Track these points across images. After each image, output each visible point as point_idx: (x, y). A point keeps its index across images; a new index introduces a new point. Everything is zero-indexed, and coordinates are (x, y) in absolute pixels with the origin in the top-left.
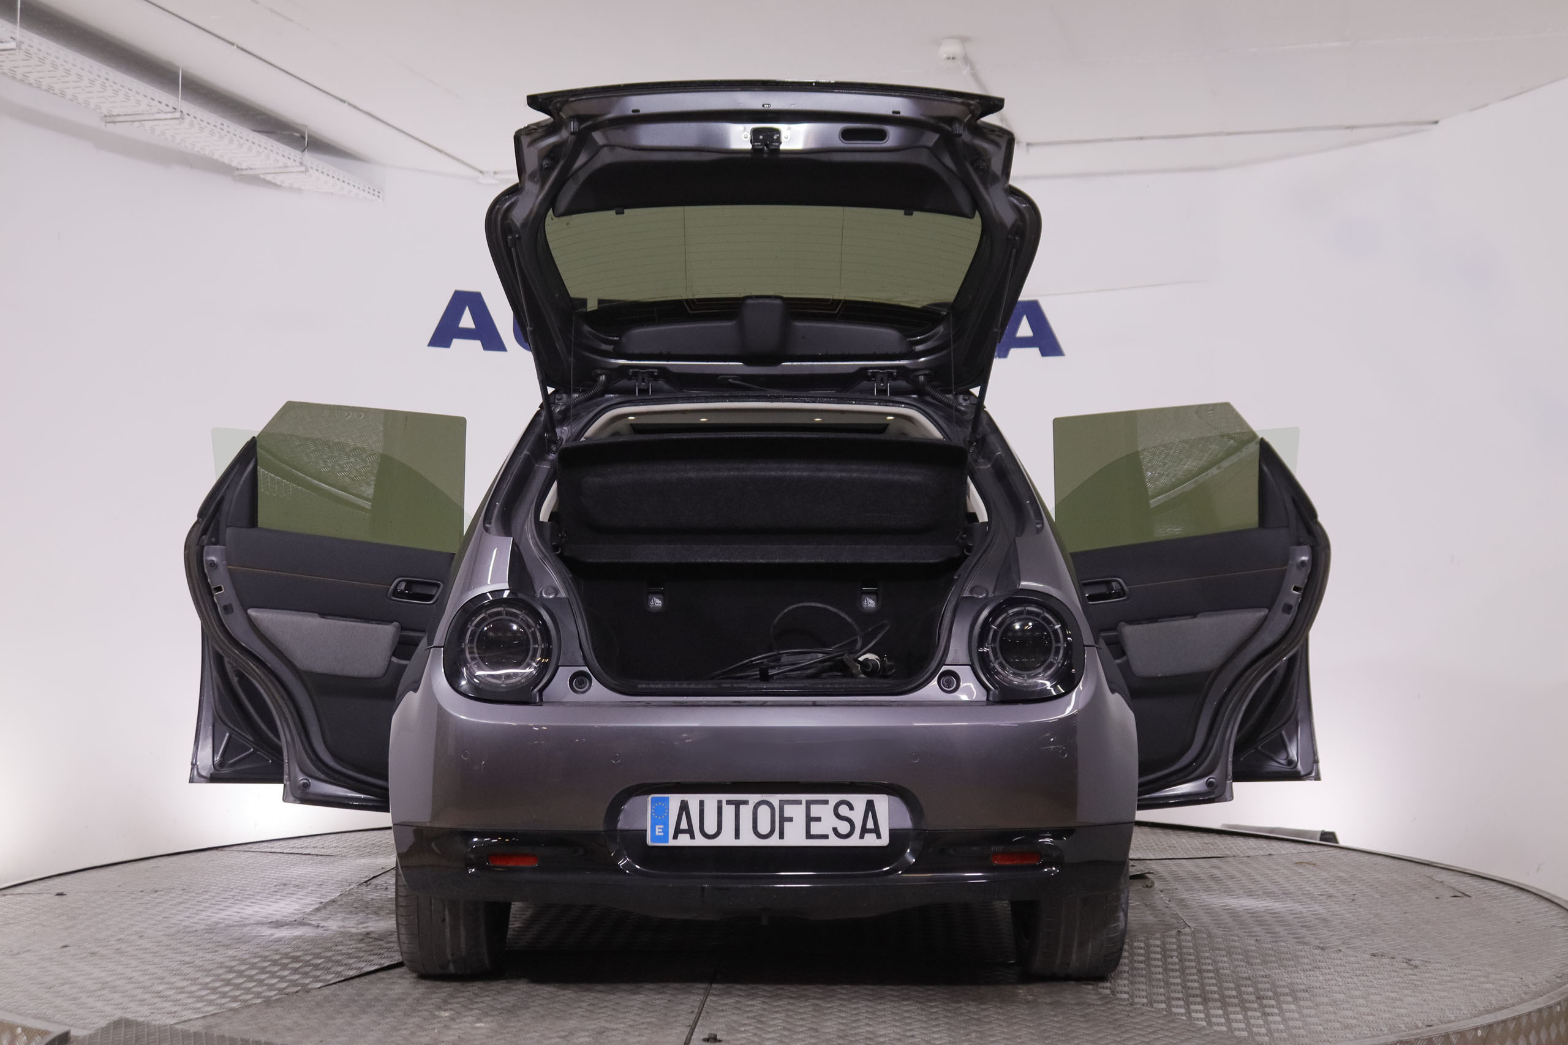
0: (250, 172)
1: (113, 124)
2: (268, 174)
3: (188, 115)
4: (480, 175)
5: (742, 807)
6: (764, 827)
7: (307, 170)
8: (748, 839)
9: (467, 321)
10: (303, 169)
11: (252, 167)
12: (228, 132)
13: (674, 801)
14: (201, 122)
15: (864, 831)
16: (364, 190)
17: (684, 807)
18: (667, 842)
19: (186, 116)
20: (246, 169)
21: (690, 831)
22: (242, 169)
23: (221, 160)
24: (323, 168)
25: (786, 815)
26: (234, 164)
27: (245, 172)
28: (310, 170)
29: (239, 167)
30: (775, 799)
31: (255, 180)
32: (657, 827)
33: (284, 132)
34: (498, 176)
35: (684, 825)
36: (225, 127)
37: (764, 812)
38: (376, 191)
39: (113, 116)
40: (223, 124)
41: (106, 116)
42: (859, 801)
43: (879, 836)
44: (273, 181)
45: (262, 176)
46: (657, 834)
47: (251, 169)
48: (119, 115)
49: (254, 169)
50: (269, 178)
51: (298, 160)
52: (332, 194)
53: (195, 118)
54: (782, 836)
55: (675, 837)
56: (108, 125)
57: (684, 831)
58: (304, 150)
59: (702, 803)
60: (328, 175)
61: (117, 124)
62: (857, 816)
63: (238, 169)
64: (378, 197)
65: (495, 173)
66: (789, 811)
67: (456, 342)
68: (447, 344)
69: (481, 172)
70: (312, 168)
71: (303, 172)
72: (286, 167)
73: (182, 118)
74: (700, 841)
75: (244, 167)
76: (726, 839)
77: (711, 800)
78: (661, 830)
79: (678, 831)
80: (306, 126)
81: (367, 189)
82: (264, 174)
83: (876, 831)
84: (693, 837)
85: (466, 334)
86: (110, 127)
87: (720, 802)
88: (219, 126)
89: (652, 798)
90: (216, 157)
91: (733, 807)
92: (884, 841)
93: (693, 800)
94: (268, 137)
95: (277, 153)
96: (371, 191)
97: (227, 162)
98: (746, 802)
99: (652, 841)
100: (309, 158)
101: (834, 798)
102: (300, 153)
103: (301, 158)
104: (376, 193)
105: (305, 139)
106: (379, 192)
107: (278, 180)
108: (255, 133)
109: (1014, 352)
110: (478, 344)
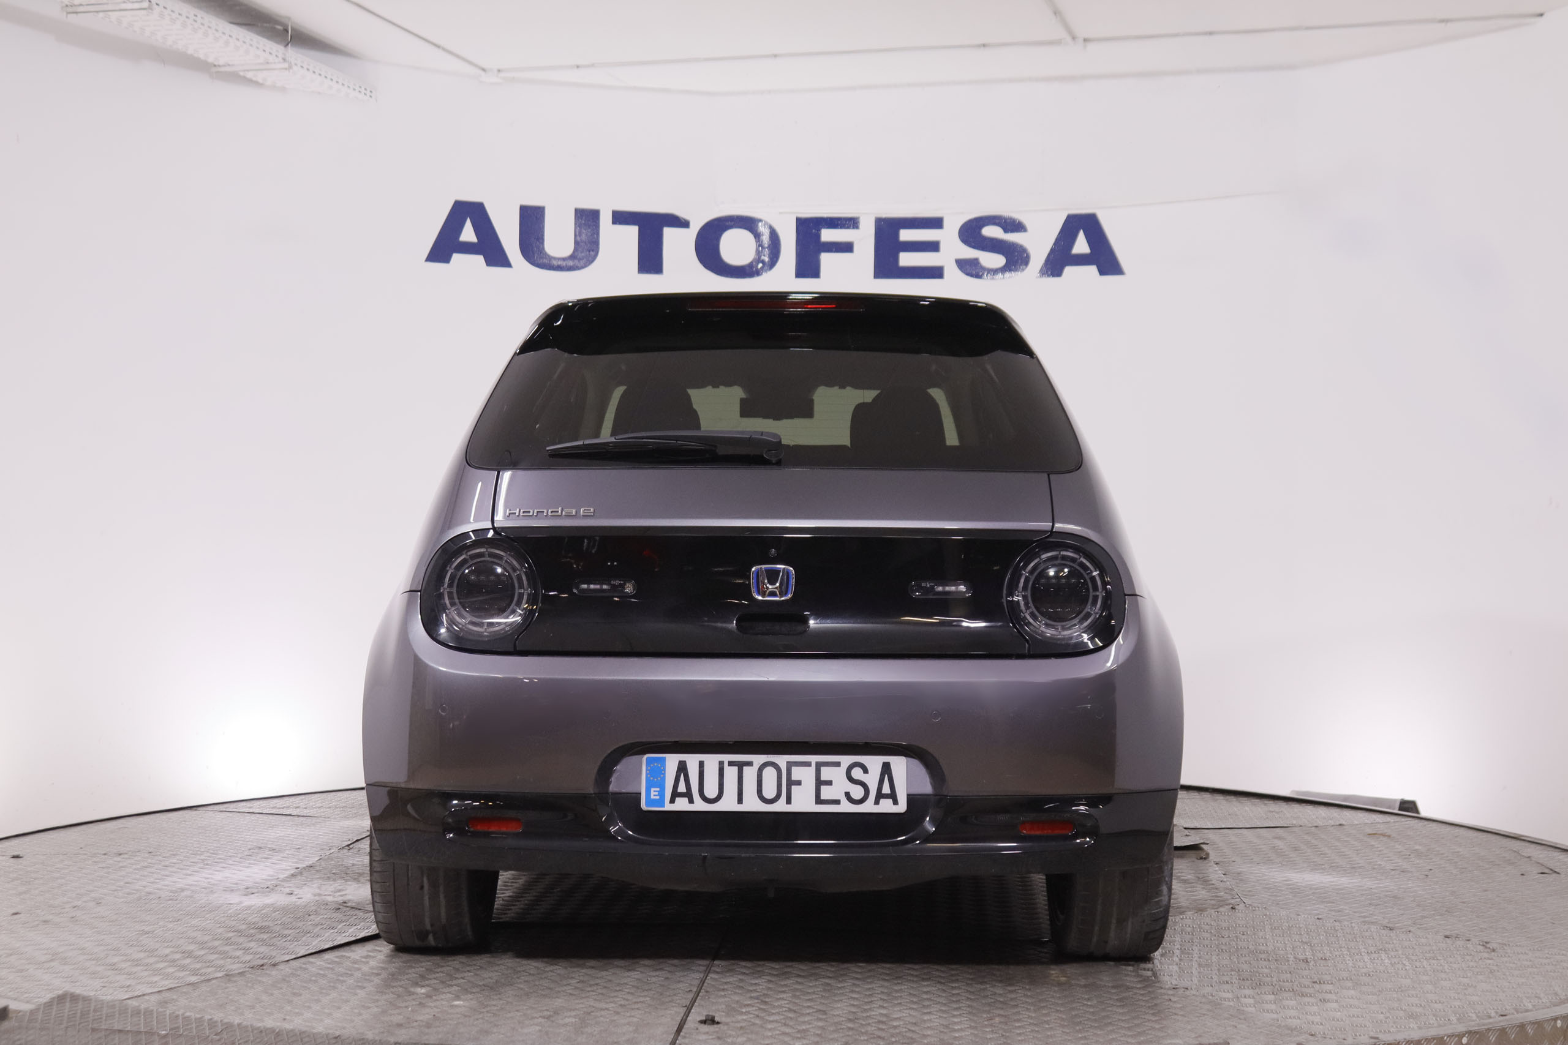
0: (227, 69)
1: (75, 15)
2: (248, 71)
3: (157, 4)
4: (482, 73)
5: (745, 769)
6: (769, 791)
7: (290, 67)
8: (752, 804)
9: (468, 234)
10: (286, 65)
11: (230, 63)
12: (202, 24)
13: (672, 761)
14: (171, 13)
15: (880, 796)
16: (354, 90)
17: (682, 768)
18: (664, 807)
19: (156, 7)
20: (224, 66)
21: (688, 795)
22: (219, 66)
23: (196, 55)
24: (309, 65)
25: (794, 778)
26: (210, 60)
27: (222, 69)
28: (295, 68)
29: (216, 63)
30: (782, 760)
31: (234, 77)
32: (653, 789)
33: (265, 25)
34: (502, 75)
35: (682, 788)
36: (199, 19)
37: (770, 774)
38: (369, 90)
39: (75, 6)
40: (196, 16)
41: (67, 6)
42: (874, 763)
43: (895, 802)
44: (254, 79)
45: (242, 74)
46: (652, 797)
47: (229, 65)
48: (81, 5)
49: (233, 65)
50: (249, 75)
51: (280, 55)
52: (319, 93)
53: (165, 8)
54: (789, 801)
55: (672, 801)
56: (69, 15)
57: (682, 795)
58: (287, 45)
59: (701, 764)
60: (314, 72)
61: (79, 14)
62: (872, 780)
63: (215, 66)
64: (371, 96)
65: (499, 71)
66: (797, 773)
67: (456, 257)
68: (446, 259)
69: (484, 70)
70: (296, 64)
71: (286, 69)
72: (268, 63)
73: (150, 8)
74: (699, 806)
75: (221, 62)
76: (728, 804)
77: (712, 761)
78: (657, 793)
79: (675, 795)
80: (289, 18)
81: (358, 89)
82: (244, 71)
83: (893, 796)
84: (691, 801)
85: (467, 248)
86: (72, 18)
87: (721, 763)
88: (192, 17)
89: (647, 759)
90: (190, 52)
91: (735, 769)
92: (902, 807)
93: (692, 761)
94: (248, 30)
95: (257, 47)
96: (363, 91)
97: (202, 57)
98: (750, 764)
99: (647, 805)
100: (294, 54)
101: (846, 760)
102: (282, 48)
103: (284, 54)
104: (368, 93)
105: (288, 32)
106: (371, 92)
107: (259, 77)
108: (232, 25)
109: (1069, 270)
110: (480, 259)
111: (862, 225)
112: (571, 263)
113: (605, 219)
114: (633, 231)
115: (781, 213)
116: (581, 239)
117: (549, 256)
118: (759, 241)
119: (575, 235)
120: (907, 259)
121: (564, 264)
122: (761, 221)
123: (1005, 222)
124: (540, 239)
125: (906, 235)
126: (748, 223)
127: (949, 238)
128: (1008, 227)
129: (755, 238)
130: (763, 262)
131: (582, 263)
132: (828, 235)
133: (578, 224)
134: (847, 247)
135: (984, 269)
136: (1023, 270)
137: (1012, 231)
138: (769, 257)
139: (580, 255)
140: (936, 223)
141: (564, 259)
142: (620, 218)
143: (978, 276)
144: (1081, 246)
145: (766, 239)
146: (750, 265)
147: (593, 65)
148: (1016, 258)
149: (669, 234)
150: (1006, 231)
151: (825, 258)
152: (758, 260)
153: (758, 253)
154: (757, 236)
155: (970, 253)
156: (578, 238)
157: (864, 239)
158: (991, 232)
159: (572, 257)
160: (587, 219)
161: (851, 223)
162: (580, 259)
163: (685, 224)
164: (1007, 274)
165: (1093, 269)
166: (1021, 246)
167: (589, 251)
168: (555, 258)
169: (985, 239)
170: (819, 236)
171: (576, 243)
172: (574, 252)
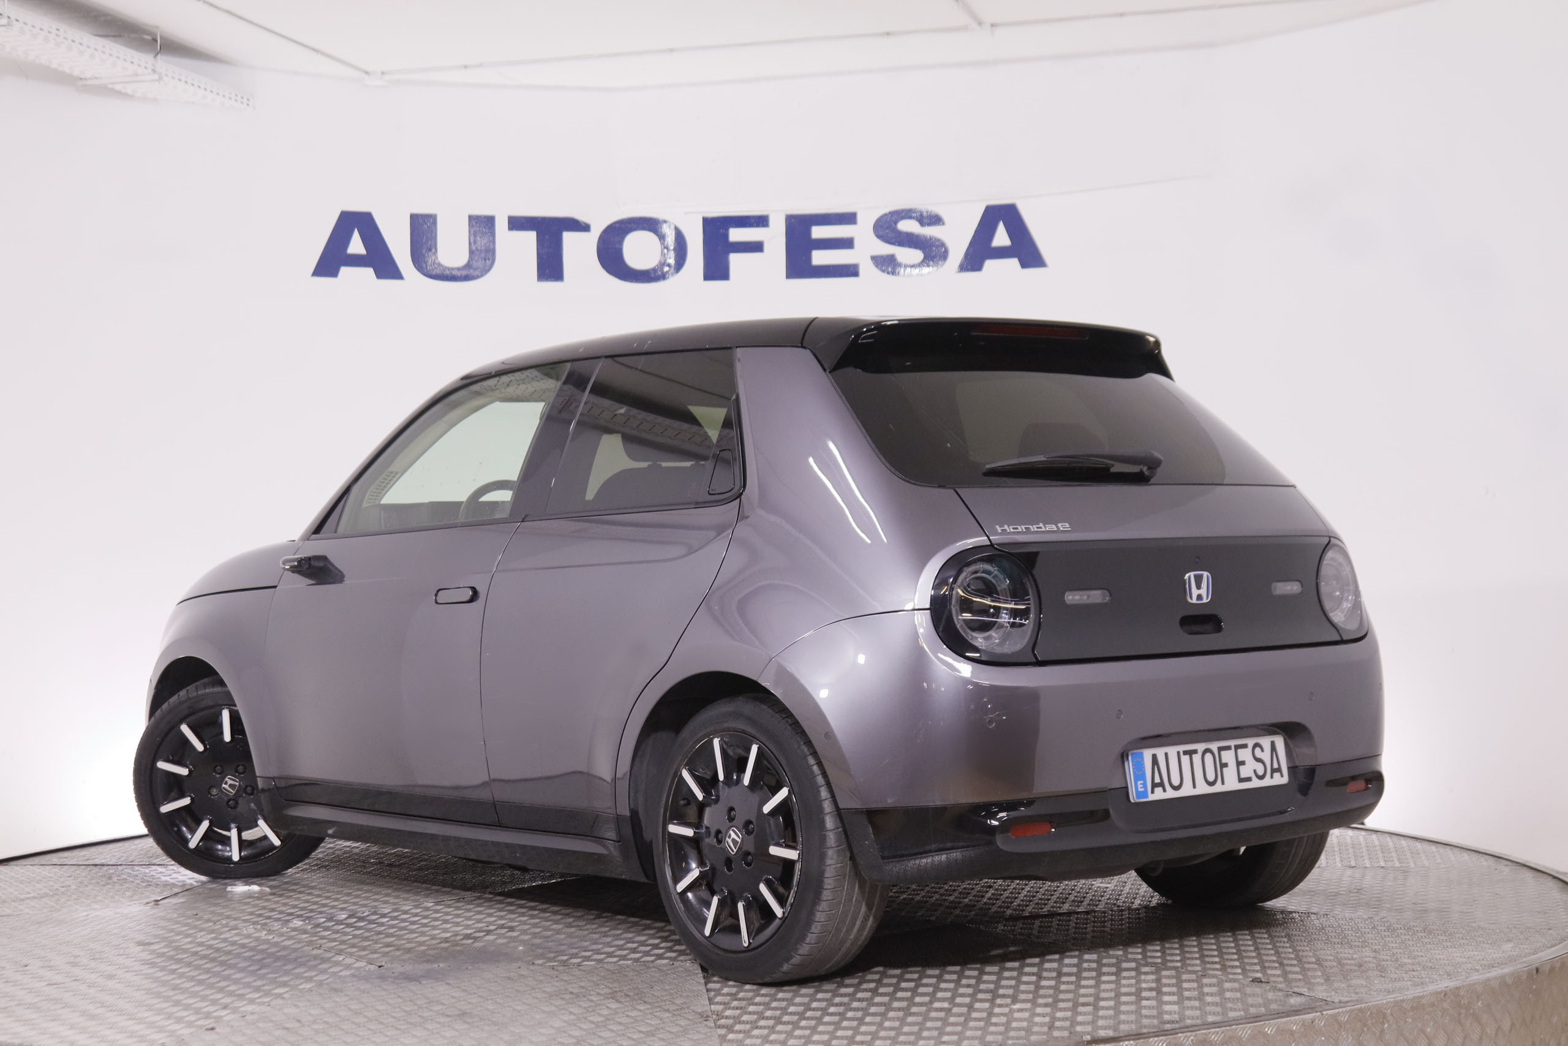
0: (95, 82)
2: (117, 83)
3: (17, 20)
4: (365, 76)
7: (160, 79)
9: (356, 246)
10: (156, 77)
11: (98, 75)
12: (66, 39)
16: (230, 98)
19: (15, 22)
20: (92, 79)
22: (86, 79)
23: (60, 69)
24: (180, 74)
26: (76, 73)
27: (89, 82)
28: (165, 78)
29: (82, 77)
31: (102, 90)
33: (132, 35)
34: (385, 77)
36: (62, 32)
38: (245, 98)
40: (58, 30)
44: (123, 91)
45: (110, 86)
47: (96, 78)
49: (101, 78)
50: (118, 87)
51: (150, 66)
53: (25, 24)
58: (155, 56)
60: (186, 82)
63: (81, 79)
64: (248, 105)
65: (383, 73)
67: (344, 270)
68: (334, 273)
69: (367, 73)
70: (167, 75)
71: (157, 80)
72: (137, 75)
73: (9, 25)
75: (88, 75)
80: (158, 27)
81: (233, 97)
82: (112, 83)
85: (356, 261)
88: (54, 31)
90: (54, 65)
94: (115, 42)
95: (125, 60)
96: (239, 99)
97: (67, 71)
100: (165, 64)
102: (152, 59)
103: (154, 65)
104: (245, 101)
105: (156, 41)
106: (248, 100)
107: (129, 89)
108: (97, 38)
109: (989, 264)
110: (370, 271)
111: (772, 221)
112: (464, 273)
113: (501, 225)
114: (530, 237)
115: (686, 213)
116: (476, 248)
117: (442, 266)
118: (664, 244)
119: (470, 244)
120: (819, 258)
121: (458, 273)
122: (665, 222)
123: (921, 215)
124: (432, 247)
125: (819, 232)
126: (651, 225)
127: (863, 233)
128: (926, 221)
129: (660, 240)
130: (669, 265)
131: (477, 273)
132: (736, 235)
133: (473, 234)
134: (756, 247)
135: (900, 265)
136: (942, 266)
137: (929, 224)
138: (675, 260)
139: (475, 264)
140: (849, 218)
141: (458, 269)
142: (517, 224)
143: (893, 273)
144: (1001, 238)
145: (670, 240)
146: (654, 270)
147: (481, 65)
148: (934, 252)
149: (569, 239)
150: (922, 224)
151: (736, 260)
152: (663, 264)
153: (663, 254)
154: (662, 237)
155: (886, 249)
156: (474, 248)
157: (775, 237)
158: (907, 226)
159: (468, 266)
160: (482, 225)
161: (761, 221)
162: (475, 269)
163: (585, 228)
164: (926, 270)
165: (1014, 262)
166: (939, 240)
167: (485, 260)
168: (449, 269)
169: (900, 233)
170: (726, 236)
171: (471, 252)
172: (469, 262)
